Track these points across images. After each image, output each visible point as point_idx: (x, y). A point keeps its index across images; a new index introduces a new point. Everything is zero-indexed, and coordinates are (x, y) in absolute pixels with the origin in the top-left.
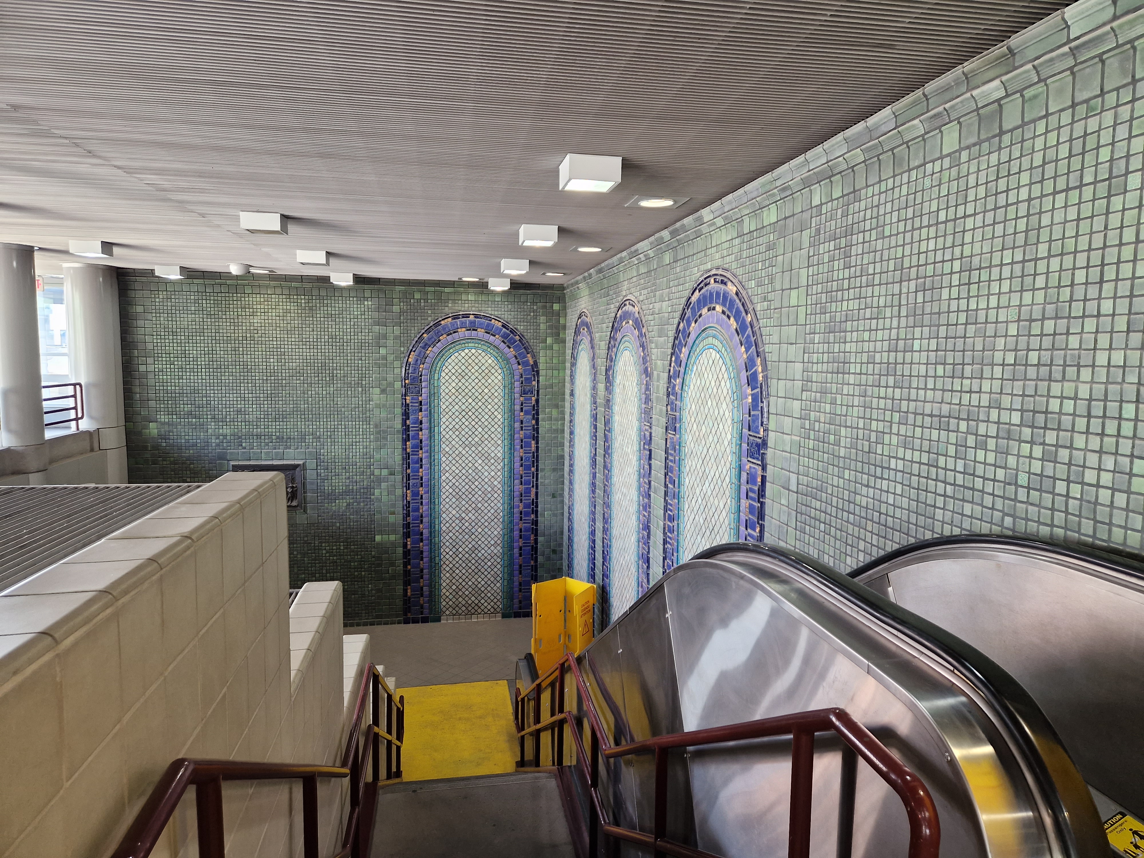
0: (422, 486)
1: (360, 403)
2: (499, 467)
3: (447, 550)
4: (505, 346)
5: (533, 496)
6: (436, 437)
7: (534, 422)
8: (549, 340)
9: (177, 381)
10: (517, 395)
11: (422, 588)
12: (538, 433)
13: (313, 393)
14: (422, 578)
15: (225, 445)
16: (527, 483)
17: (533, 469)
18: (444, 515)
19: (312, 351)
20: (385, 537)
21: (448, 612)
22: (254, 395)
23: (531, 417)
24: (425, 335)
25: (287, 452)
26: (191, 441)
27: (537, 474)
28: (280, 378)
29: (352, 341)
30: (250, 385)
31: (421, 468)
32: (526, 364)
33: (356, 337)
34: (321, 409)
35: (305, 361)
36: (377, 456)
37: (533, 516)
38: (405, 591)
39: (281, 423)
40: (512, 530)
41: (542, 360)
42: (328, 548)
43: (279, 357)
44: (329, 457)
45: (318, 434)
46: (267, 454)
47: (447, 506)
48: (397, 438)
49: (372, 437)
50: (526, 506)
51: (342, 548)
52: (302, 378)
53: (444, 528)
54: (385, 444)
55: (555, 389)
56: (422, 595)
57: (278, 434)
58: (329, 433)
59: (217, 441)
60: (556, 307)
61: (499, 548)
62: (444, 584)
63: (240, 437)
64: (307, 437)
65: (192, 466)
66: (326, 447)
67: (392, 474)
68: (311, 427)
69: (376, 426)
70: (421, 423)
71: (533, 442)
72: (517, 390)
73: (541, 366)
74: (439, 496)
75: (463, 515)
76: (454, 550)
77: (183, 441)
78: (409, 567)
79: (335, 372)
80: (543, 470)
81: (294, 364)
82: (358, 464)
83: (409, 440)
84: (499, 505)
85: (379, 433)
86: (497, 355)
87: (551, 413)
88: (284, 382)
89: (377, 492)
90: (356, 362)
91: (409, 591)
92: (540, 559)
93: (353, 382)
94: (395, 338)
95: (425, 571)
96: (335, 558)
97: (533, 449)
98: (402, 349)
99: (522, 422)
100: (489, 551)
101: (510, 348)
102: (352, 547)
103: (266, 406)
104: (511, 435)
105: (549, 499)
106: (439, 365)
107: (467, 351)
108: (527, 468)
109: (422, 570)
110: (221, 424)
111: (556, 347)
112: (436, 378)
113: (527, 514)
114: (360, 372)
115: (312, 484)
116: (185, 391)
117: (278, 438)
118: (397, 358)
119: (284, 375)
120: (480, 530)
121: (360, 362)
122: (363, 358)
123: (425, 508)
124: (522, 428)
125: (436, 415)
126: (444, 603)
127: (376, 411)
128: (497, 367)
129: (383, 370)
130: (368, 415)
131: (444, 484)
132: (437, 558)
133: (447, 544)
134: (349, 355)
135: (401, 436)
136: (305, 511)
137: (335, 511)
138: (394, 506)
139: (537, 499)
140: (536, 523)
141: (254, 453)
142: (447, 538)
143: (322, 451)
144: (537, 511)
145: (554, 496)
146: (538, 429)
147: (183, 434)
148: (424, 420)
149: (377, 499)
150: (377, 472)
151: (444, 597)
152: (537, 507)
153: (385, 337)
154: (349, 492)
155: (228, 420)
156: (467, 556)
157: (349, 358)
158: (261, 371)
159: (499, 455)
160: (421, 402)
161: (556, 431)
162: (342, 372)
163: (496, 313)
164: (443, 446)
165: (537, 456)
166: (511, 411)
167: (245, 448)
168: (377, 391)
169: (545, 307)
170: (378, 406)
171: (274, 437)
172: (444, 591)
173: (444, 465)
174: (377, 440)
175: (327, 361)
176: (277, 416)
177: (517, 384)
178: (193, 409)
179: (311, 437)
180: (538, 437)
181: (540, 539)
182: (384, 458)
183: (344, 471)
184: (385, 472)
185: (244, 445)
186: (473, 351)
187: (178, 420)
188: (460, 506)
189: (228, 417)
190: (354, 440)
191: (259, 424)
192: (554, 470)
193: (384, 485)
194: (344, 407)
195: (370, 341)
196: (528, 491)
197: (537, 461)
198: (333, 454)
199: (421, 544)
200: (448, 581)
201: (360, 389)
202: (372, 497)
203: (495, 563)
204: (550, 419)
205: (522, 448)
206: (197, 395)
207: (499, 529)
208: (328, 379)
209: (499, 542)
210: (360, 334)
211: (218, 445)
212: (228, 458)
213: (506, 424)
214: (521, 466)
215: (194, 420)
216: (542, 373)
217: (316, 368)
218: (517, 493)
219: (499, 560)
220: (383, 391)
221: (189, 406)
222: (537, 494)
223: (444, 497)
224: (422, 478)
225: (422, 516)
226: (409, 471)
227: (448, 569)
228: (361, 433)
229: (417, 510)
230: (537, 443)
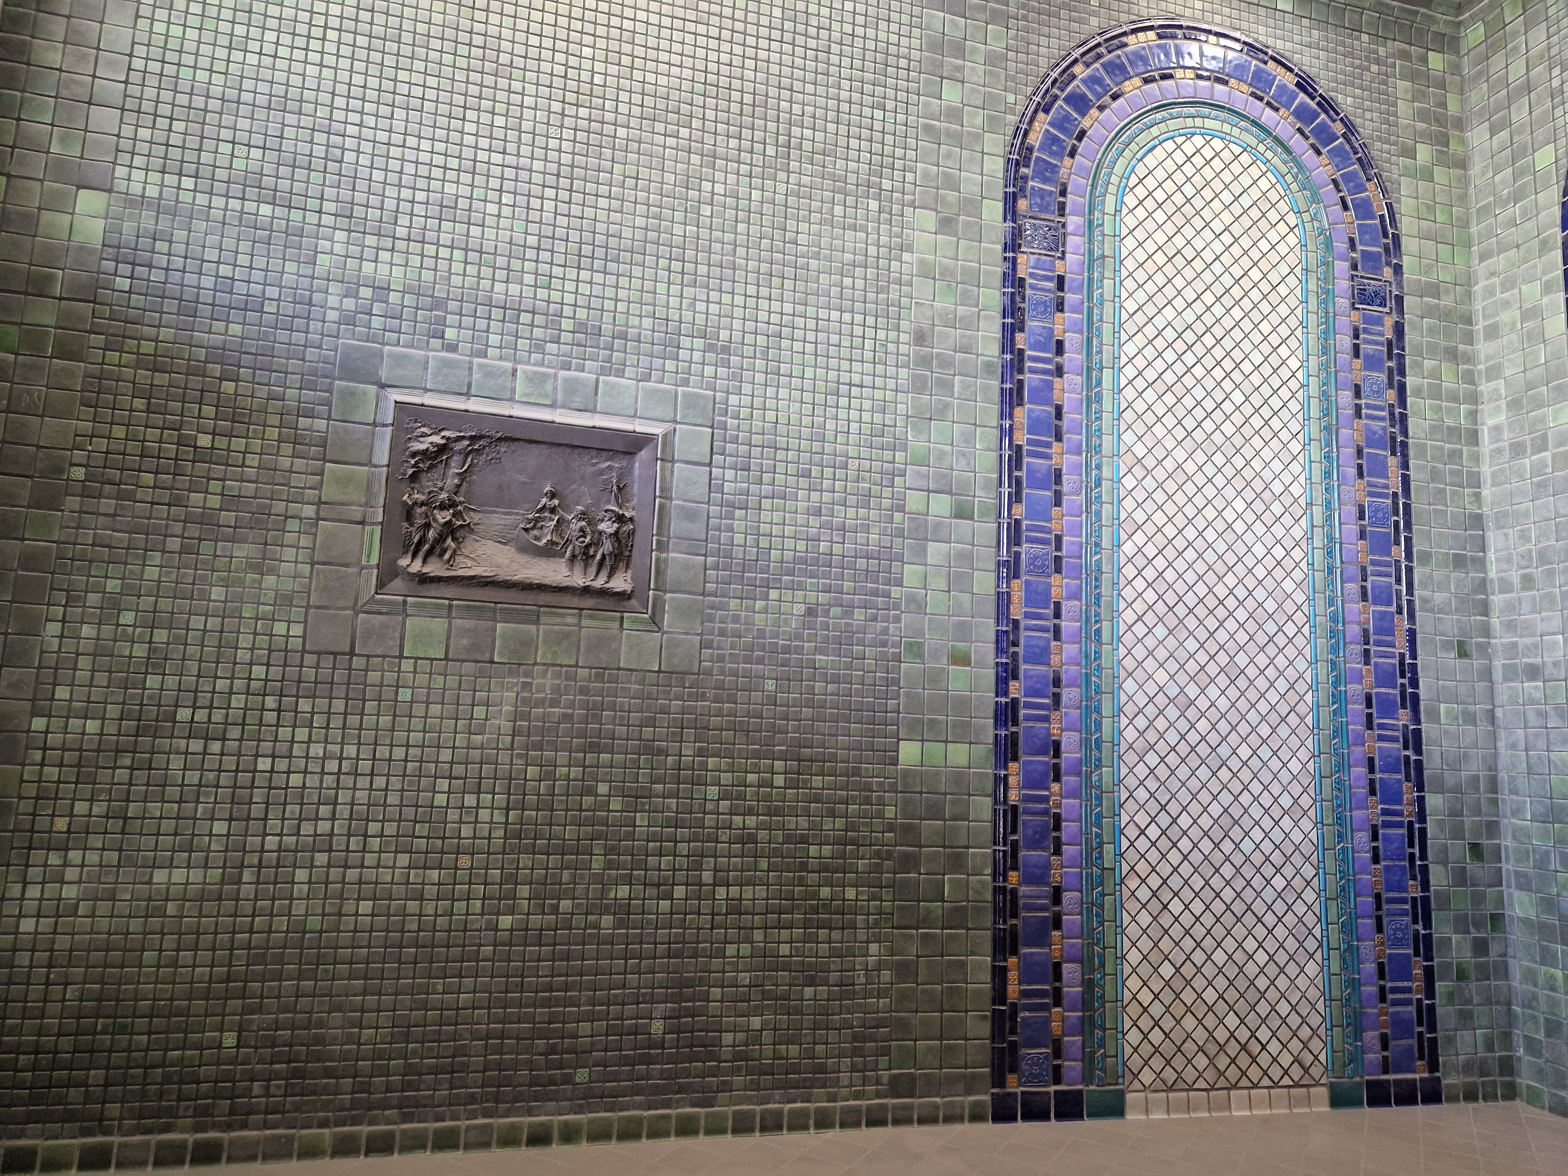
0: (1058, 570)
1: (872, 250)
2: (1297, 532)
3: (1142, 819)
4: (1305, 144)
5: (1401, 646)
6: (1107, 405)
7: (1391, 396)
8: (1424, 152)
9: (221, 53)
10: (1343, 303)
11: (1057, 967)
12: (1405, 432)
13: (719, 188)
14: (1057, 923)
15: (377, 322)
16: (1383, 597)
17: (1394, 548)
18: (1129, 686)
19: (726, 47)
20: (935, 749)
21: (1147, 1077)
22: (511, 160)
23: (1383, 377)
24: (1078, 69)
25: (613, 387)
26: (241, 288)
27: (1410, 570)
28: (609, 117)
29: (858, 42)
30: (500, 121)
31: (1058, 503)
32: (1364, 209)
33: (871, 33)
34: (741, 251)
35: (700, 77)
36: (916, 442)
37: (1404, 717)
38: (999, 974)
39: (598, 278)
40: (1342, 765)
41: (1406, 207)
42: (726, 778)
43: (614, 45)
44: (757, 425)
45: (724, 335)
46: (537, 380)
47: (1139, 652)
48: (985, 389)
49: (903, 373)
50: (1384, 678)
51: (779, 780)
52: (684, 132)
53: (1130, 734)
54: (946, 406)
55: (1446, 302)
56: (1058, 998)
57: (582, 314)
58: (761, 340)
59: (349, 304)
60: (1436, 61)
61: (1306, 824)
62: (1134, 957)
63: (438, 304)
64: (685, 342)
65: (228, 387)
66: (747, 388)
67: (962, 513)
68: (701, 306)
69: (920, 338)
70: (1060, 348)
71: (1393, 462)
72: (1343, 284)
73: (1407, 225)
74: (1114, 614)
75: (1192, 691)
76: (1164, 820)
77: (208, 282)
78: (1013, 876)
79: (796, 131)
80: (1426, 558)
81: (663, 80)
82: (853, 464)
83: (1021, 404)
84: (1301, 664)
85: (925, 362)
86: (1284, 169)
87: (1436, 374)
88: (622, 132)
89: (911, 573)
90: (867, 111)
91: (1013, 975)
92: (1438, 877)
93: (852, 178)
94: (991, 60)
95: (1067, 896)
96: (751, 821)
97: (1395, 483)
98: (1011, 98)
99: (1358, 393)
100: (1277, 835)
101: (1319, 153)
102: (817, 781)
103: (549, 205)
104: (1328, 429)
105: (1450, 658)
106: (1119, 169)
107: (1198, 140)
108: (1381, 545)
109: (1057, 895)
110: (371, 240)
111: (1440, 174)
112: (1110, 208)
113: (1388, 708)
114: (877, 147)
115: (690, 516)
116: (246, 97)
117: (580, 328)
118: (993, 124)
119: (623, 108)
120: (1244, 752)
121: (878, 114)
122: (890, 105)
123: (1070, 649)
124: (1358, 409)
125: (1107, 329)
126: (1134, 1037)
127: (922, 288)
128: (1283, 206)
129: (949, 155)
130: (894, 296)
131: (1129, 571)
132: (1108, 848)
133: (1142, 795)
134: (845, 84)
135: (996, 384)
136: (655, 622)
137: (761, 634)
138: (963, 631)
139: (1414, 656)
140: (1414, 740)
141: (489, 373)
142: (1141, 770)
143: (733, 399)
144: (1415, 698)
145: (1463, 653)
146: (1404, 418)
147: (212, 254)
148: (1072, 340)
149: (912, 599)
150: (914, 501)
151: (1134, 1010)
152: (1414, 683)
153: (959, 50)
154: (816, 562)
155: (401, 232)
156: (1206, 845)
157: (844, 95)
158: (545, 79)
159: (1296, 490)
160: (1061, 280)
161: (1454, 433)
162: (819, 136)
163: (1279, 44)
164: (1128, 438)
165: (1407, 507)
166: (1325, 351)
167: (452, 348)
168: (928, 219)
169: (1405, 56)
170: (926, 271)
171: (566, 324)
172: (1134, 983)
173: (1129, 504)
174: (919, 386)
175: (773, 92)
176: (586, 250)
177: (1342, 267)
178: (268, 169)
179: (699, 343)
180: (1404, 445)
181: (1433, 801)
182: (942, 456)
183: (803, 482)
184: (941, 505)
185: (450, 334)
186: (1217, 144)
187: (202, 199)
188: (1182, 655)
189: (403, 220)
190: (845, 378)
191: (516, 264)
192: (1459, 562)
193: (935, 551)
194: (817, 256)
195: (916, 55)
196: (1385, 627)
197: (1408, 525)
198: (771, 416)
199: (1055, 787)
200: (1145, 944)
201: (874, 205)
202: (896, 592)
203: (1298, 883)
204: (1436, 392)
205: (1360, 475)
206: (291, 119)
207: (1303, 755)
208: (771, 151)
209: (1305, 801)
210: (883, 25)
211: (348, 320)
212: (384, 374)
213: (1314, 390)
214: (1362, 535)
215: (266, 210)
216: (1408, 244)
217: (735, 108)
218: (1354, 630)
219: (1309, 871)
220: (946, 225)
221: (256, 153)
222: (1412, 635)
223: (1129, 616)
224: (1059, 539)
225: (1057, 682)
226: (1019, 511)
227: (1144, 894)
228: (868, 355)
229: (1041, 656)
230: (1405, 466)
